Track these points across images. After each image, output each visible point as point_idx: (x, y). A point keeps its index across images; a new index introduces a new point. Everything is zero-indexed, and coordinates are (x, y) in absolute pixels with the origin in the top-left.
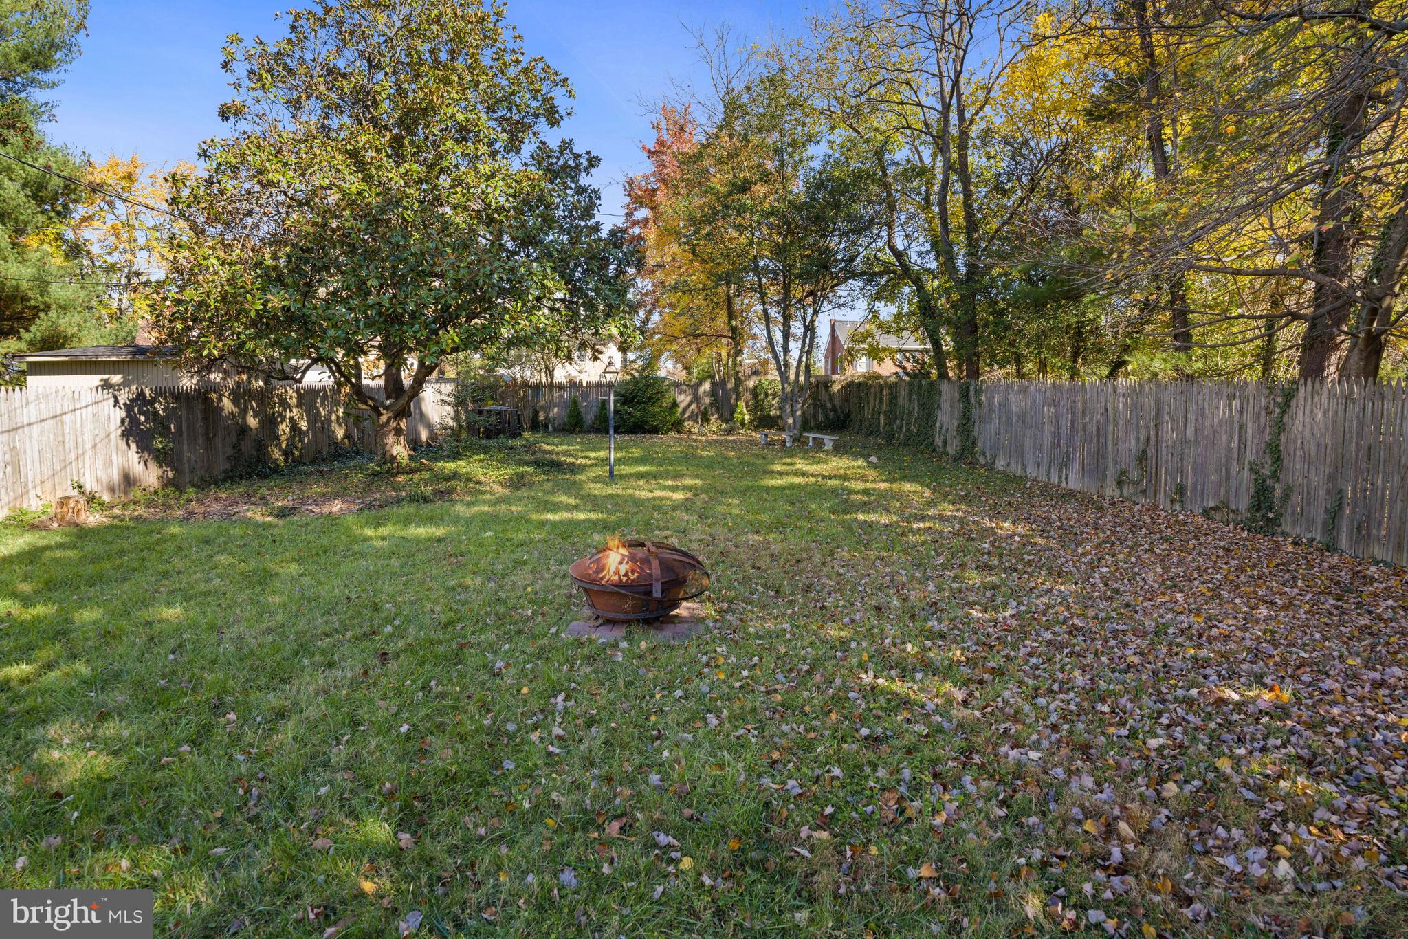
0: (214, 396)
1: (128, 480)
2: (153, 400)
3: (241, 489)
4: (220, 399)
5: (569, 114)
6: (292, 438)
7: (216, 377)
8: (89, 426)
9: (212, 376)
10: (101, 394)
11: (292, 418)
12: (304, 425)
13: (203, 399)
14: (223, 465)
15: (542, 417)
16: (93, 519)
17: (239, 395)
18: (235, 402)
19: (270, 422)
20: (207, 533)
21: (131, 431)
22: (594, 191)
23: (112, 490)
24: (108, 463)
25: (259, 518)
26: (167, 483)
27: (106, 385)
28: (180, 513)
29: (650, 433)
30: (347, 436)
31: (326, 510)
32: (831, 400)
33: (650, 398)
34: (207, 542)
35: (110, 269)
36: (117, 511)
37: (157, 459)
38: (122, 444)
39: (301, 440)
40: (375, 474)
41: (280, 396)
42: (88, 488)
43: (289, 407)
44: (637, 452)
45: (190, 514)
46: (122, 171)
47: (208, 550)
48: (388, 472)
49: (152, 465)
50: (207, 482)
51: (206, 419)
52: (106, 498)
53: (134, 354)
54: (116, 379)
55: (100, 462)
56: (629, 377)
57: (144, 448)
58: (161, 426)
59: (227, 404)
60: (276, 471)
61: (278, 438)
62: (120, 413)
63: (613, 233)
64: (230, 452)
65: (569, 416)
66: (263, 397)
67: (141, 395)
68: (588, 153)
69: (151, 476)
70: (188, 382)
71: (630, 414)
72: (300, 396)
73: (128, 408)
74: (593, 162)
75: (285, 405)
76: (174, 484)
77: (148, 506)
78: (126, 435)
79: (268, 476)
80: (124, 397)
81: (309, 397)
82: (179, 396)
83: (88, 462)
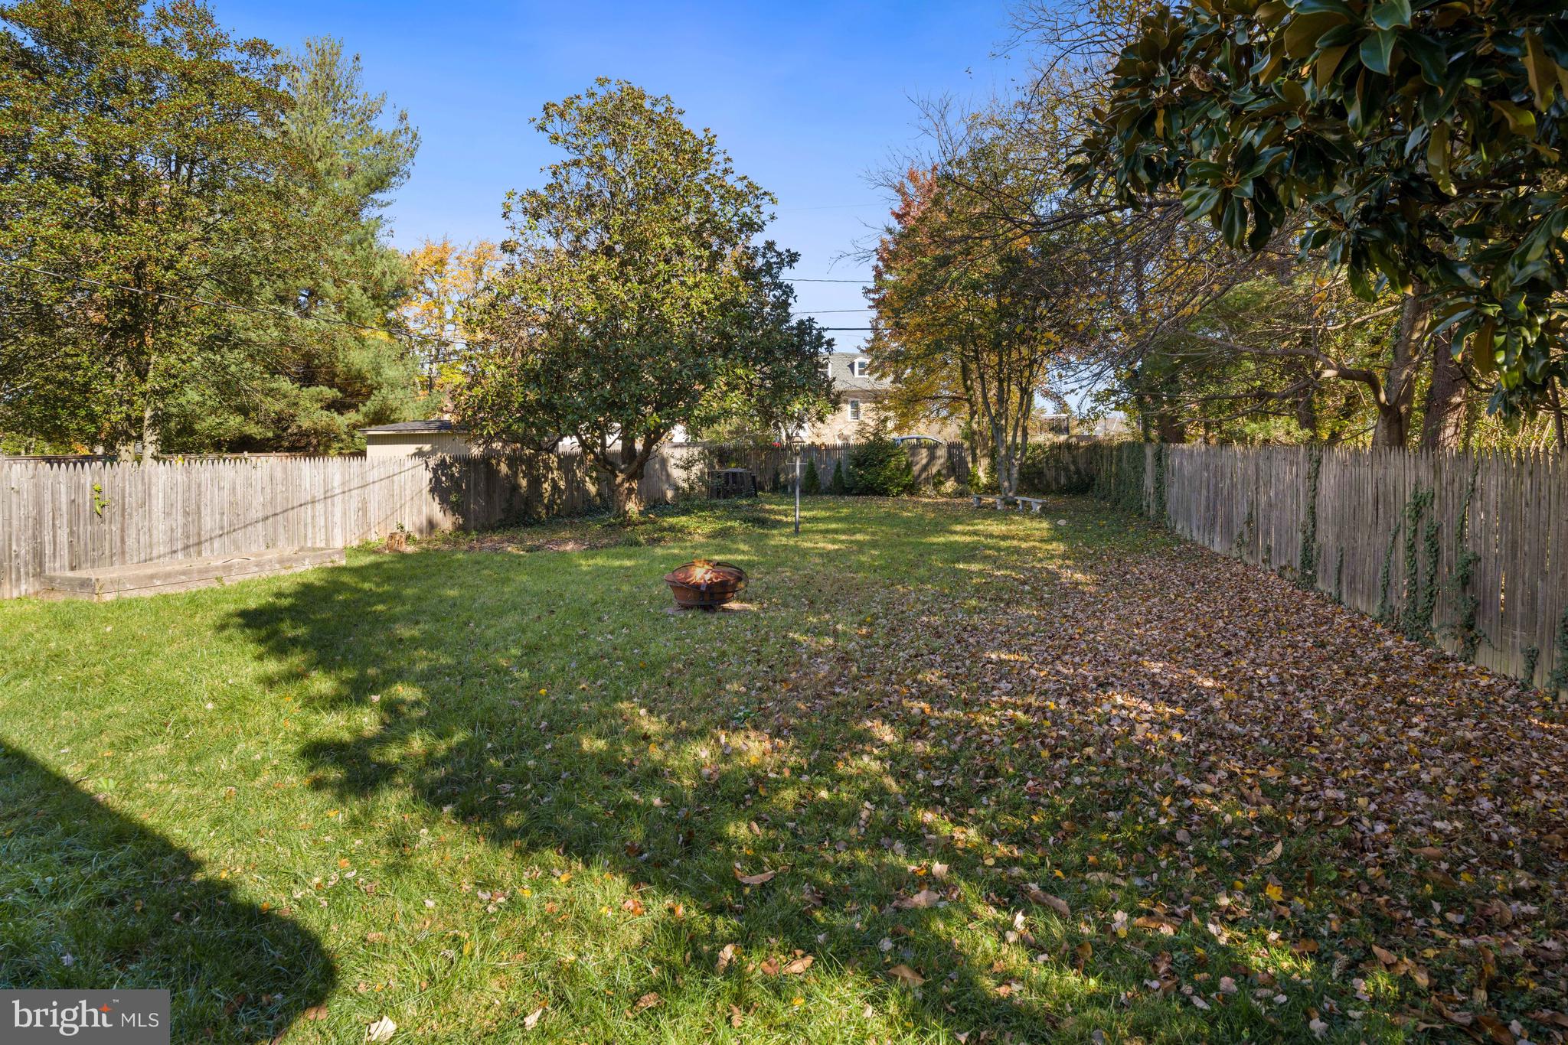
0: (494, 462)
1: (432, 525)
2: (452, 465)
3: (509, 534)
4: (498, 464)
5: (773, 218)
6: (553, 495)
7: (497, 445)
8: (409, 484)
9: (494, 445)
10: (418, 461)
11: (553, 479)
12: (562, 485)
13: (486, 463)
14: (498, 515)
15: (782, 479)
16: (410, 549)
17: (512, 461)
18: (509, 466)
19: (535, 482)
20: (480, 558)
21: (436, 488)
22: (787, 286)
23: (421, 531)
24: (420, 512)
25: (515, 552)
26: (458, 528)
27: (420, 454)
28: (465, 547)
29: (881, 495)
30: (599, 494)
31: (562, 548)
32: (1074, 462)
33: (882, 461)
34: (478, 563)
35: (424, 342)
36: (424, 545)
37: (452, 509)
38: (430, 497)
39: (560, 497)
40: (610, 525)
41: (544, 461)
42: (406, 529)
43: (551, 469)
44: (845, 511)
45: (471, 548)
46: (436, 256)
47: (477, 567)
48: (621, 524)
49: (449, 513)
50: (487, 527)
51: (488, 479)
52: (417, 536)
53: (439, 428)
54: (427, 447)
55: (415, 511)
56: (863, 441)
57: (443, 501)
58: (456, 483)
59: (504, 468)
60: (539, 522)
61: (541, 495)
62: (429, 475)
63: (801, 323)
64: (504, 505)
65: (807, 478)
66: (530, 462)
67: (444, 460)
68: (788, 251)
69: (446, 522)
70: (476, 451)
71: (861, 476)
72: (560, 461)
73: (435, 471)
74: (793, 258)
75: (549, 469)
76: (462, 529)
77: (445, 543)
78: (432, 491)
79: (531, 525)
80: (432, 463)
81: (567, 462)
82: (468, 462)
83: (407, 510)
